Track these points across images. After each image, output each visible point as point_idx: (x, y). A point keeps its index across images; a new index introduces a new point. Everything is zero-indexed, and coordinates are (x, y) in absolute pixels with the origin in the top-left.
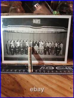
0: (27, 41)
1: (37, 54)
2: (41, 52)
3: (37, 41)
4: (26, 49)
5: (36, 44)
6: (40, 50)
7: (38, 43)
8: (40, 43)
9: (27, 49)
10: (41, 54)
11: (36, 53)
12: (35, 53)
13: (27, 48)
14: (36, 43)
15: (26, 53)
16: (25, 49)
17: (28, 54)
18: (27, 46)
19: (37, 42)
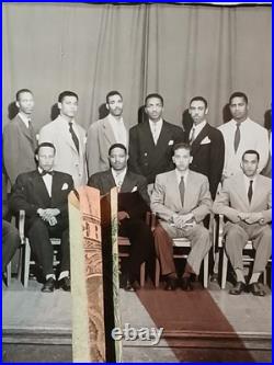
0: (55, 113)
1: (183, 280)
2: (240, 262)
3: (197, 109)
4: (49, 214)
5: (183, 156)
6: (235, 230)
7: (209, 131)
8: (228, 130)
9: (63, 218)
10: (247, 288)
11: (181, 265)
12: (165, 267)
13: (60, 201)
14: (178, 134)
15: (38, 273)
16: (32, 217)
17: (64, 285)
18: (60, 178)
19: (188, 121)
